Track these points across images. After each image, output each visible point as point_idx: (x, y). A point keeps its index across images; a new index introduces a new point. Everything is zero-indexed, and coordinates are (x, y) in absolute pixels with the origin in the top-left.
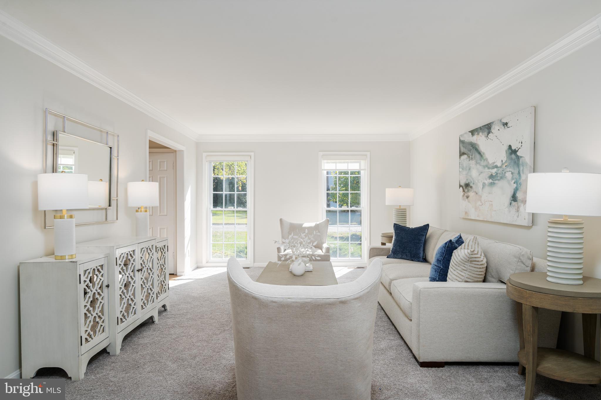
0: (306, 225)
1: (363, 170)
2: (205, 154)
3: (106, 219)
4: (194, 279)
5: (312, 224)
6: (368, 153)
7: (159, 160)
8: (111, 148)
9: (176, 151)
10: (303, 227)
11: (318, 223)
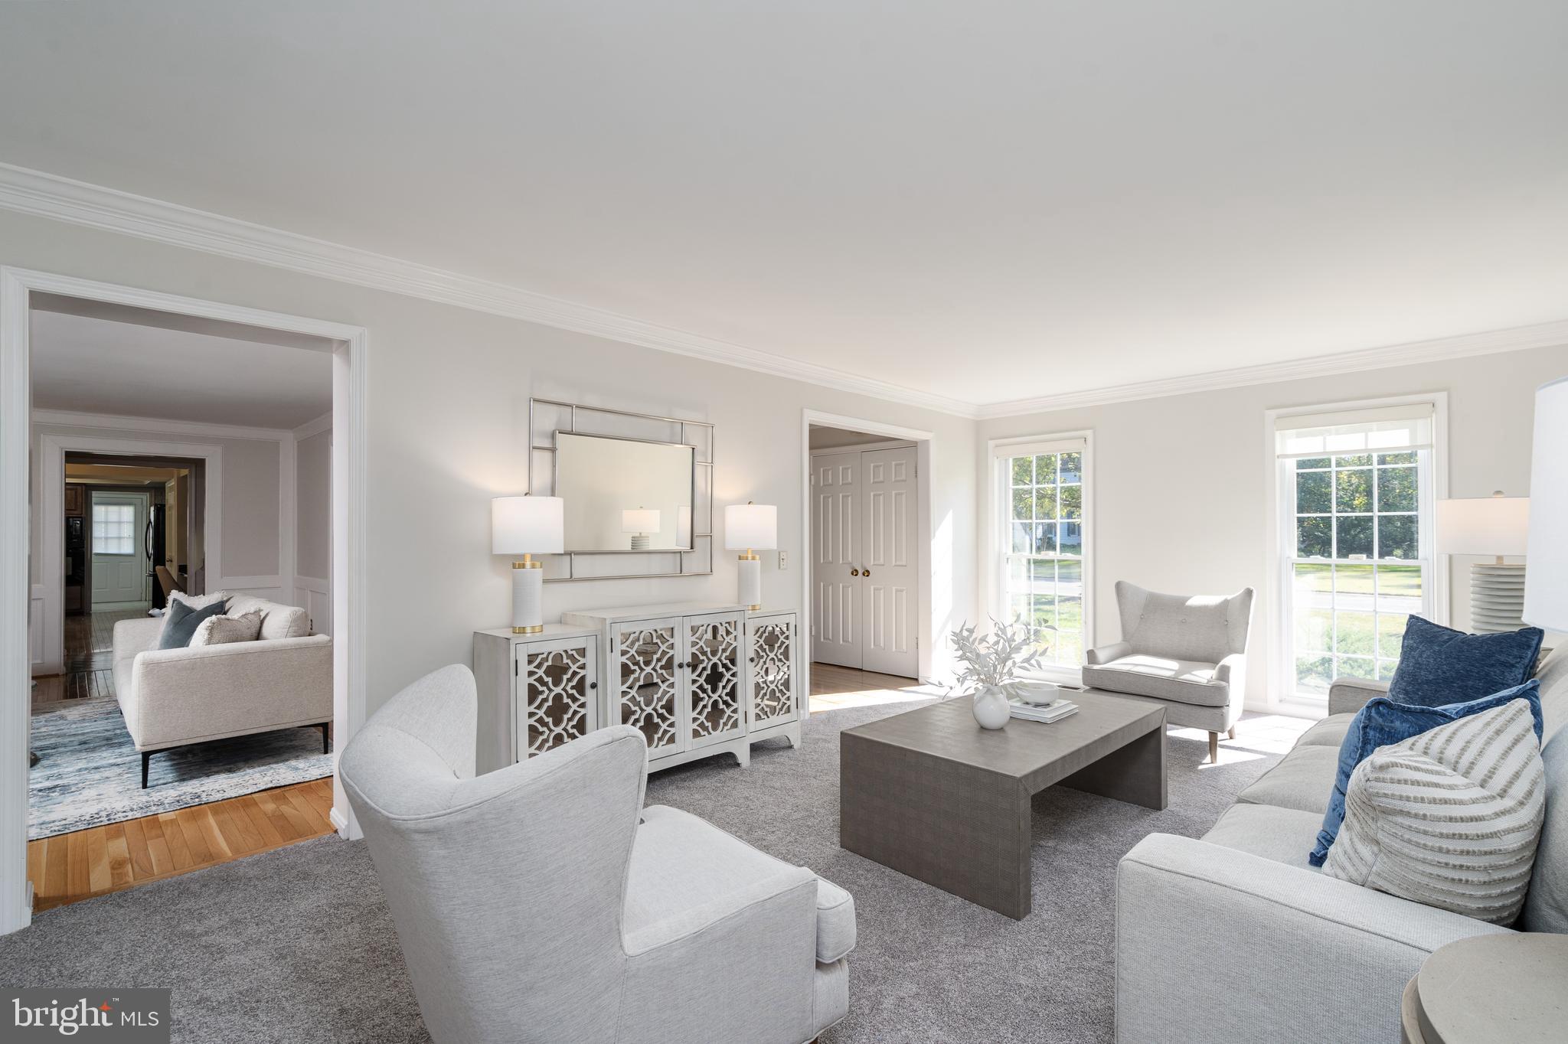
0: (1196, 601)
1: (1422, 447)
2: (991, 443)
3: (681, 571)
4: (936, 696)
5: (1213, 600)
6: (1441, 398)
7: (894, 463)
8: (693, 449)
9: (916, 443)
10: (1187, 606)
11: (1229, 597)
